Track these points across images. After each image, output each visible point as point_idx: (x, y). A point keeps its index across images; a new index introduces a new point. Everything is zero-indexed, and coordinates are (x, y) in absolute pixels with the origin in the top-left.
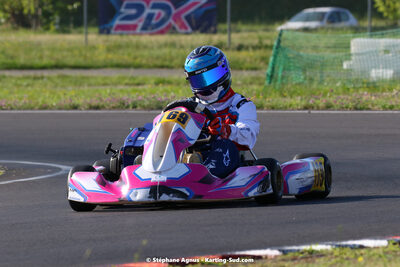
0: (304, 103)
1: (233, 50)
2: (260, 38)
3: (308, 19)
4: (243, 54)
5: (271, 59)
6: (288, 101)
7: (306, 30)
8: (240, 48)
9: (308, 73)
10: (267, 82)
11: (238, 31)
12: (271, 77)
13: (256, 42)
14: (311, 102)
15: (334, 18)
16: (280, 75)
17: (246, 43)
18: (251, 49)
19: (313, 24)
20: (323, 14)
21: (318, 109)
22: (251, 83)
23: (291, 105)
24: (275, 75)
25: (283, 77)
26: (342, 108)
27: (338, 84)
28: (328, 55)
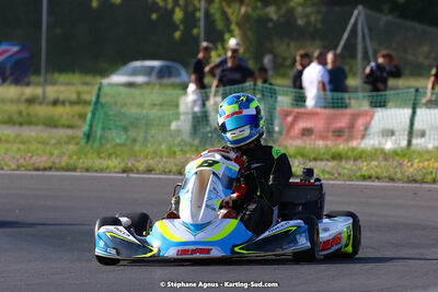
0: (122, 165)
1: (48, 104)
2: (79, 93)
3: (135, 73)
4: (59, 110)
5: (89, 116)
6: (105, 163)
7: (131, 85)
8: (55, 103)
9: (130, 133)
10: (83, 142)
11: (54, 84)
12: (88, 136)
13: (74, 97)
14: (130, 165)
15: (163, 73)
16: (99, 133)
17: (61, 97)
18: (67, 105)
19: (140, 79)
20: (152, 68)
21: (138, 172)
22: (67, 143)
23: (107, 168)
24: (93, 134)
25: (102, 137)
26: (165, 173)
27: (163, 147)
28: (155, 113)
